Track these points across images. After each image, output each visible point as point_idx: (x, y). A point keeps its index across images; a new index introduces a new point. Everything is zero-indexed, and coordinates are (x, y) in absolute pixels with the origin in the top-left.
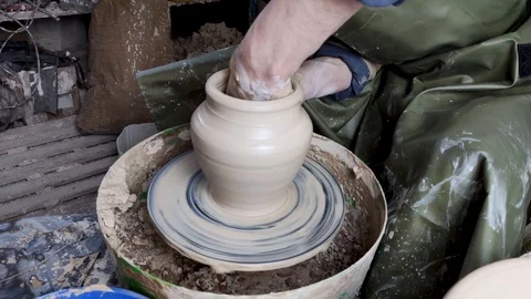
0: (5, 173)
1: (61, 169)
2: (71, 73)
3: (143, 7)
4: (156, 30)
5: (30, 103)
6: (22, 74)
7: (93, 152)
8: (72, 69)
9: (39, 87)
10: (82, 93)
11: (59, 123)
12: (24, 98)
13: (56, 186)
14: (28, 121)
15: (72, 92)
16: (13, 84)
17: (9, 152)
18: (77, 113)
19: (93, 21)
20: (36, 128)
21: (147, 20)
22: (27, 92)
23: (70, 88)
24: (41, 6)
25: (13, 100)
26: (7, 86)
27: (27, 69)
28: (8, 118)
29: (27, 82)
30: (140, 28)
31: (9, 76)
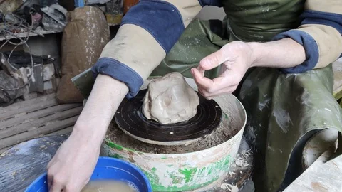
0: (15, 128)
1: (48, 124)
2: (51, 68)
3: (94, 26)
4: (102, 39)
5: (27, 87)
6: (22, 69)
7: (66, 113)
8: (52, 65)
9: (33, 77)
10: (58, 80)
11: (44, 98)
12: (24, 83)
13: (46, 134)
14: (25, 97)
15: (52, 79)
16: (16, 75)
17: (16, 116)
18: (55, 91)
19: (64, 36)
20: (31, 102)
21: (97, 34)
22: (25, 80)
23: (51, 76)
24: (33, 29)
25: (17, 84)
26: (13, 77)
27: (25, 67)
28: (14, 96)
29: (25, 74)
30: (93, 38)
31: (14, 71)
